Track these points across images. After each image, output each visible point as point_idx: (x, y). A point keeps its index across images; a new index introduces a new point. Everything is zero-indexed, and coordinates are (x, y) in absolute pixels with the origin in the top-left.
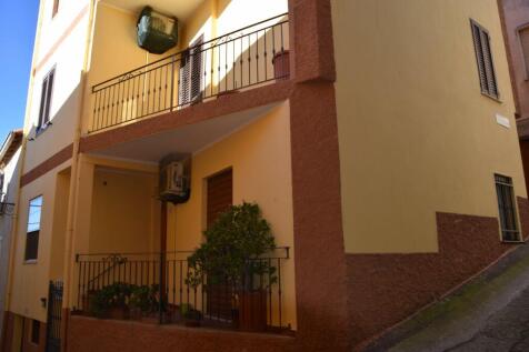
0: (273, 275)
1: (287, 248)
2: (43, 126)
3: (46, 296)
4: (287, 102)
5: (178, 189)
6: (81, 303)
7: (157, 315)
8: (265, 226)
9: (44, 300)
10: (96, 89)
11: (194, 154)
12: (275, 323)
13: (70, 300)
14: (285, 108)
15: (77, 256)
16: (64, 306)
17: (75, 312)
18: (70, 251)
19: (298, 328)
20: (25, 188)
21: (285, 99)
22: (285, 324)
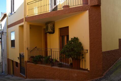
0: (83, 56)
1: (87, 50)
2: (13, 13)
3: (19, 57)
4: (88, 11)
5: (52, 31)
6: (29, 60)
7: (51, 64)
8: (80, 44)
9: (18, 58)
10: (28, 4)
11: (56, 21)
12: (84, 68)
13: (26, 59)
14: (87, 13)
15: (27, 48)
16: (25, 60)
17: (28, 62)
18: (25, 47)
19: (90, 70)
20: (9, 29)
21: (87, 10)
22: (86, 68)
